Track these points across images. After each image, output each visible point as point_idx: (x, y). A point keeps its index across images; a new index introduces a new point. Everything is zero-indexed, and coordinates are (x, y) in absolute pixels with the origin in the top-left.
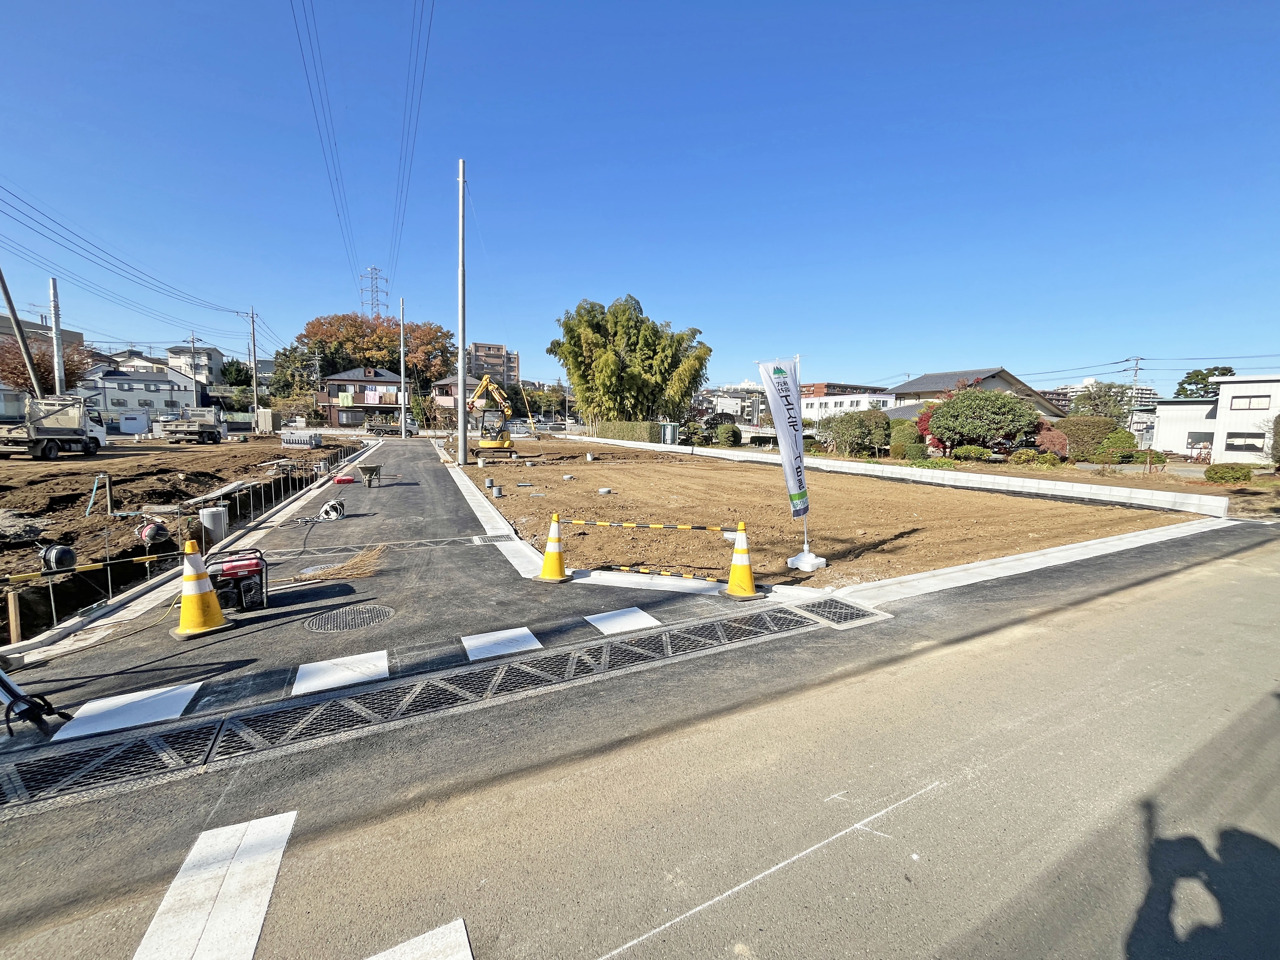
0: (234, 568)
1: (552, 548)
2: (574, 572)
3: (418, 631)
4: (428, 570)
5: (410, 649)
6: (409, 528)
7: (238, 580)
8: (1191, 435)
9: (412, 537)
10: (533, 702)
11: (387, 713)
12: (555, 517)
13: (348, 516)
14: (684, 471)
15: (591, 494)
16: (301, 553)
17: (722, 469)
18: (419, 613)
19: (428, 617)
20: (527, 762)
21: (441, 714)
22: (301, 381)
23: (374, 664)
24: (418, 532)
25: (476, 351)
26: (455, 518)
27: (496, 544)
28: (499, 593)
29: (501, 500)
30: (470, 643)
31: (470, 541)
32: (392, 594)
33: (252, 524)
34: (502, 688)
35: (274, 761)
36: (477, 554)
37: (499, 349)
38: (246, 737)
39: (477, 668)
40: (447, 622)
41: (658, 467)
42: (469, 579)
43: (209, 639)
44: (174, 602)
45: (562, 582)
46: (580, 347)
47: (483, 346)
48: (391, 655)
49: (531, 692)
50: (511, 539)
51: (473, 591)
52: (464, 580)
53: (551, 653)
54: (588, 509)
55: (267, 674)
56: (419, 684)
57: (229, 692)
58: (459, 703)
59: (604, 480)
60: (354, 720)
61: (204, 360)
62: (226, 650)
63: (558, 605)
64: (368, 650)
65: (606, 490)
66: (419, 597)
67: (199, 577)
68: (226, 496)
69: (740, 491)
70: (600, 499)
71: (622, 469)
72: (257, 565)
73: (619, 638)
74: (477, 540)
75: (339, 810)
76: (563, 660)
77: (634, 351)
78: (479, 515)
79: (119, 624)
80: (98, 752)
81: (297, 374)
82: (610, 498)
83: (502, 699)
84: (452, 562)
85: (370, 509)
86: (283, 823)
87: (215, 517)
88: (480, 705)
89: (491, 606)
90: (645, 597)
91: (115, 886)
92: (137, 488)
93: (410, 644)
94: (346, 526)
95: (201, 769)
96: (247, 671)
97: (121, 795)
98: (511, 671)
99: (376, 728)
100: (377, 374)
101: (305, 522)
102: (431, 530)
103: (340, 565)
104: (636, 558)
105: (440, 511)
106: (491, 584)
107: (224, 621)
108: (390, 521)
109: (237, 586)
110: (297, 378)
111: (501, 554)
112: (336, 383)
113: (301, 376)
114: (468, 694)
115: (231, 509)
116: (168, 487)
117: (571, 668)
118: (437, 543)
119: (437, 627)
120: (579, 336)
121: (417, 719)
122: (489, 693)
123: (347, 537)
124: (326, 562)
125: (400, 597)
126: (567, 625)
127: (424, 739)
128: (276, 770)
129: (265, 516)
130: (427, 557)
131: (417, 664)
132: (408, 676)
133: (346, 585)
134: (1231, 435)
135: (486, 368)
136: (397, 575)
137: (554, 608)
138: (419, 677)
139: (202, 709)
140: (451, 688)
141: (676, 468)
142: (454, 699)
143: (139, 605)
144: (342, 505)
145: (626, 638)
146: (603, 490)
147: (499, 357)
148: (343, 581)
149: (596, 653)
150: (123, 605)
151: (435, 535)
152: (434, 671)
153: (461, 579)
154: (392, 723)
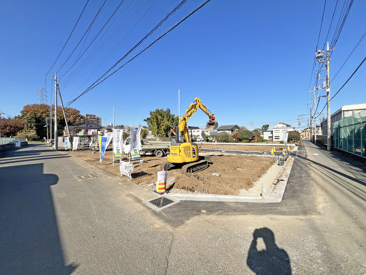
8: (269, 137)
37: (95, 116)
47: (89, 115)
100: (90, 126)
112: (78, 129)
134: (275, 137)
135: (90, 122)
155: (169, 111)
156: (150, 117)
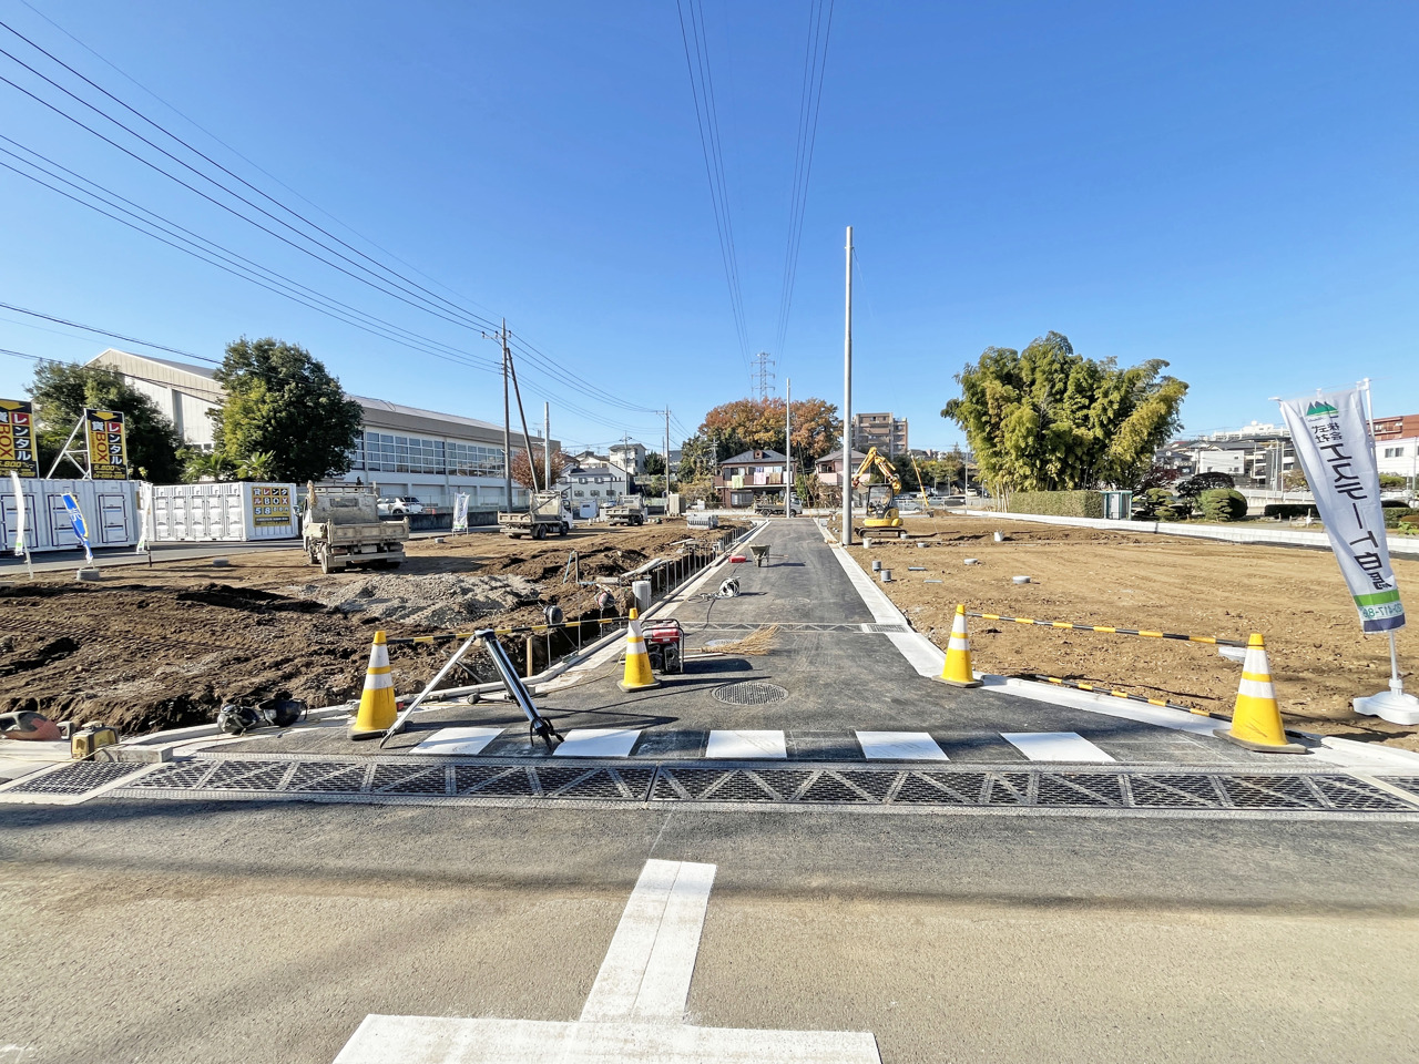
0: (660, 634)
1: (956, 644)
2: (984, 677)
3: (810, 717)
4: (818, 655)
5: (806, 734)
6: (797, 610)
7: (664, 645)
9: (800, 619)
10: (939, 821)
11: (788, 794)
12: (960, 608)
13: (742, 594)
14: (1143, 557)
15: (1002, 583)
16: (705, 627)
17: (1210, 554)
18: (811, 699)
19: (820, 704)
20: (935, 887)
21: (838, 808)
22: (701, 467)
23: (771, 743)
24: (805, 614)
25: (861, 422)
26: (842, 602)
27: (886, 633)
28: (894, 690)
29: (890, 585)
30: (866, 739)
31: (859, 628)
32: (786, 675)
33: (667, 597)
34: (902, 797)
35: (696, 814)
36: (866, 643)
37: (885, 417)
38: (674, 786)
39: (874, 768)
40: (840, 713)
41: (1101, 550)
42: (860, 670)
43: (643, 694)
44: (619, 659)
45: (968, 687)
46: (985, 404)
47: (868, 416)
48: (787, 736)
49: (938, 809)
50: (903, 630)
51: (864, 683)
52: (854, 670)
53: (960, 768)
54: (999, 602)
55: (686, 733)
56: (816, 771)
57: (659, 743)
58: (857, 801)
59: (1018, 565)
60: (757, 794)
61: (632, 455)
62: (656, 706)
63: (965, 714)
64: (767, 727)
65: (1024, 578)
66: (811, 681)
67: (638, 640)
68: (650, 571)
69: (1249, 588)
70: (1015, 590)
71: (1045, 553)
72: (676, 634)
73: (1051, 769)
74: (865, 628)
75: (750, 876)
76: (977, 779)
77: (1061, 400)
78: (866, 600)
79: (585, 671)
80: (580, 771)
81: (698, 460)
82: (1030, 588)
83: (904, 809)
84: (841, 649)
85: (761, 588)
86: (705, 873)
87: (643, 588)
88: (879, 809)
89: (886, 702)
90: (1086, 721)
91: (596, 881)
92: (594, 561)
93: (805, 729)
94: (741, 604)
95: (644, 805)
96: (671, 727)
97: (594, 810)
98: (911, 779)
99: (777, 806)
100: (764, 456)
101: (707, 598)
102: (818, 613)
103: (739, 641)
104: (1071, 669)
105: (826, 594)
106: (884, 678)
107: (653, 680)
108: (778, 601)
109: (662, 651)
110: (698, 465)
111: (894, 646)
112: (730, 467)
113: (702, 462)
114: (865, 794)
115: (653, 582)
116: (611, 562)
117: (986, 792)
118: (825, 627)
119: (829, 715)
120: (983, 393)
121: (816, 808)
122: (888, 799)
123: (743, 614)
124: (725, 637)
125: (792, 679)
126: (978, 739)
127: (824, 830)
128: (698, 822)
129: (677, 590)
130: (816, 641)
131: (813, 750)
132: (805, 761)
133: (743, 661)
135: (872, 440)
136: (789, 657)
137: (960, 716)
138: (817, 765)
139: (642, 753)
140: (848, 783)
141: (1129, 551)
142: (851, 797)
143: (597, 657)
144: (737, 583)
145: (1062, 770)
146: (1018, 579)
147: (886, 426)
148: (741, 657)
149: (1020, 780)
150: (587, 657)
151: (822, 619)
152: (829, 761)
153: (852, 669)
154: (792, 806)
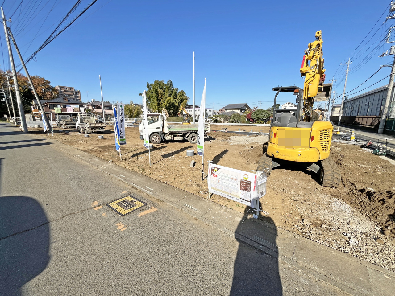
25: (61, 89)
37: (71, 89)
47: (63, 87)
100: (69, 101)
112: (53, 104)
135: (66, 96)
147: (72, 92)
155: (171, 83)
156: (148, 91)
